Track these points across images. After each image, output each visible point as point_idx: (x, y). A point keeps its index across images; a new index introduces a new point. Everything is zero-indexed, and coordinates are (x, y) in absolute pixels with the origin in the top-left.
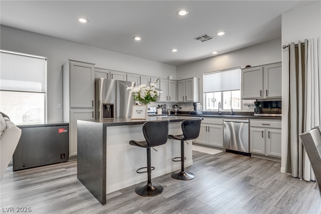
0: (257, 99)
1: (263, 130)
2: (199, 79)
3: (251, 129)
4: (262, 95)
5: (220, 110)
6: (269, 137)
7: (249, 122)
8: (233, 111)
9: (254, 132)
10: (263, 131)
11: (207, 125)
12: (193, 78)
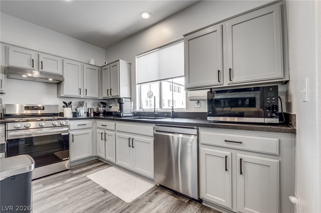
0: (211, 89)
1: (228, 153)
2: (131, 64)
3: (202, 148)
4: (221, 80)
5: (156, 110)
6: (241, 173)
7: (198, 134)
8: (174, 110)
9: (208, 157)
10: (226, 157)
11: (131, 136)
12: (119, 60)
